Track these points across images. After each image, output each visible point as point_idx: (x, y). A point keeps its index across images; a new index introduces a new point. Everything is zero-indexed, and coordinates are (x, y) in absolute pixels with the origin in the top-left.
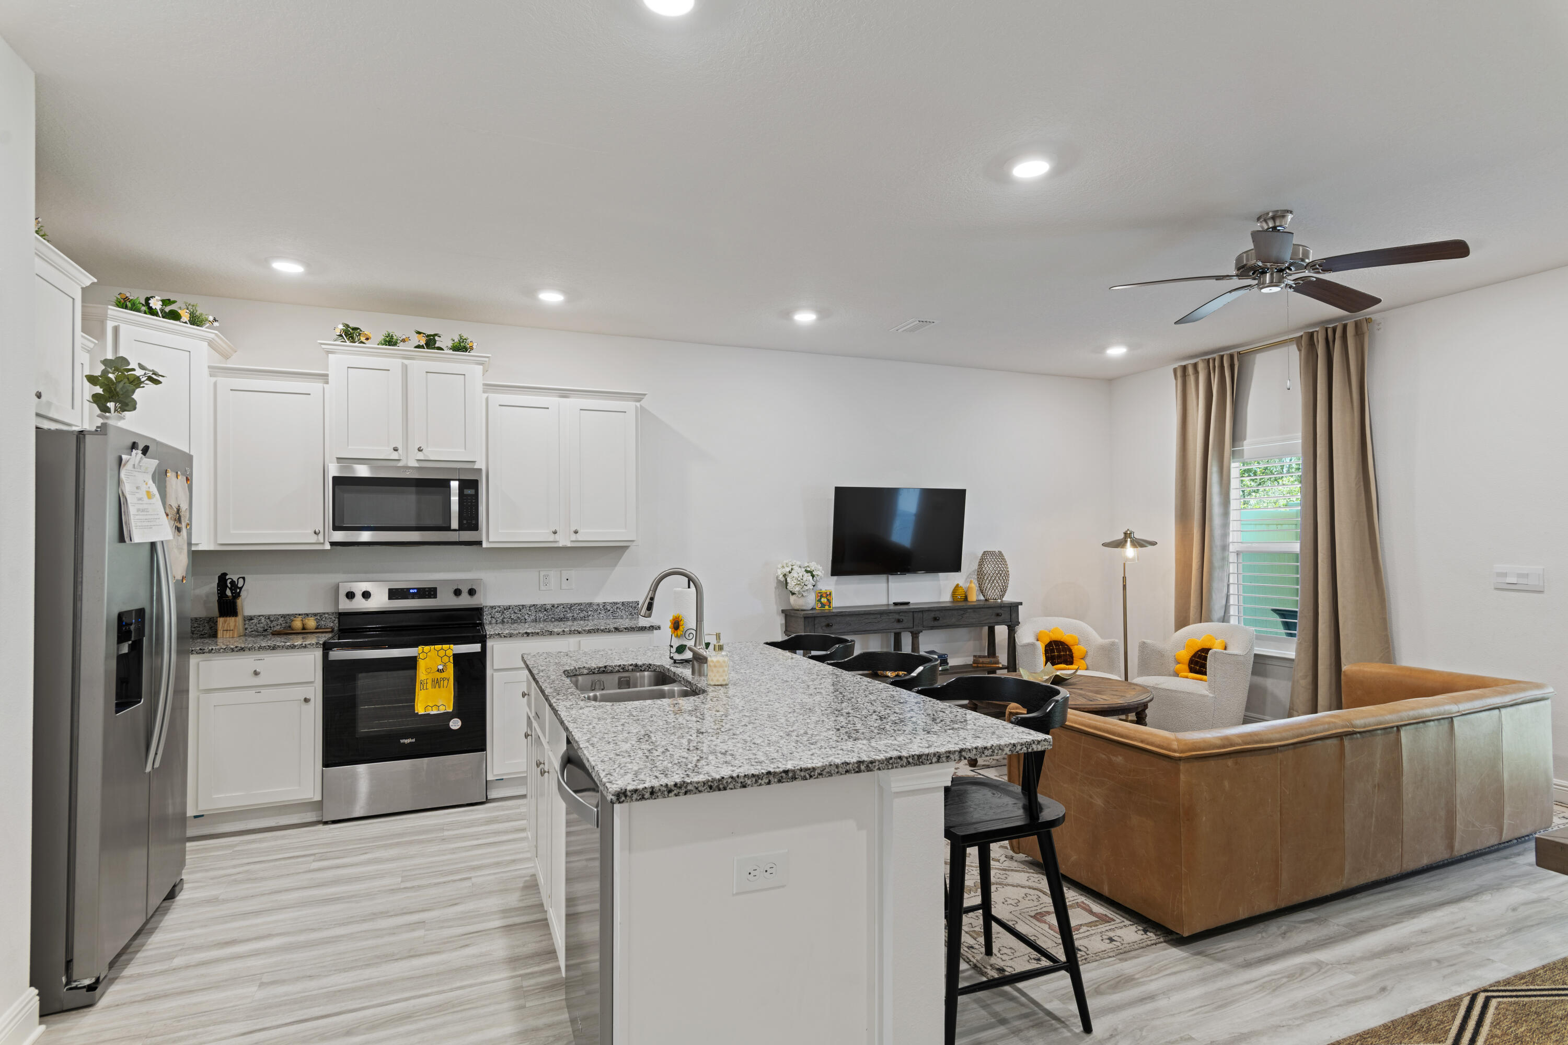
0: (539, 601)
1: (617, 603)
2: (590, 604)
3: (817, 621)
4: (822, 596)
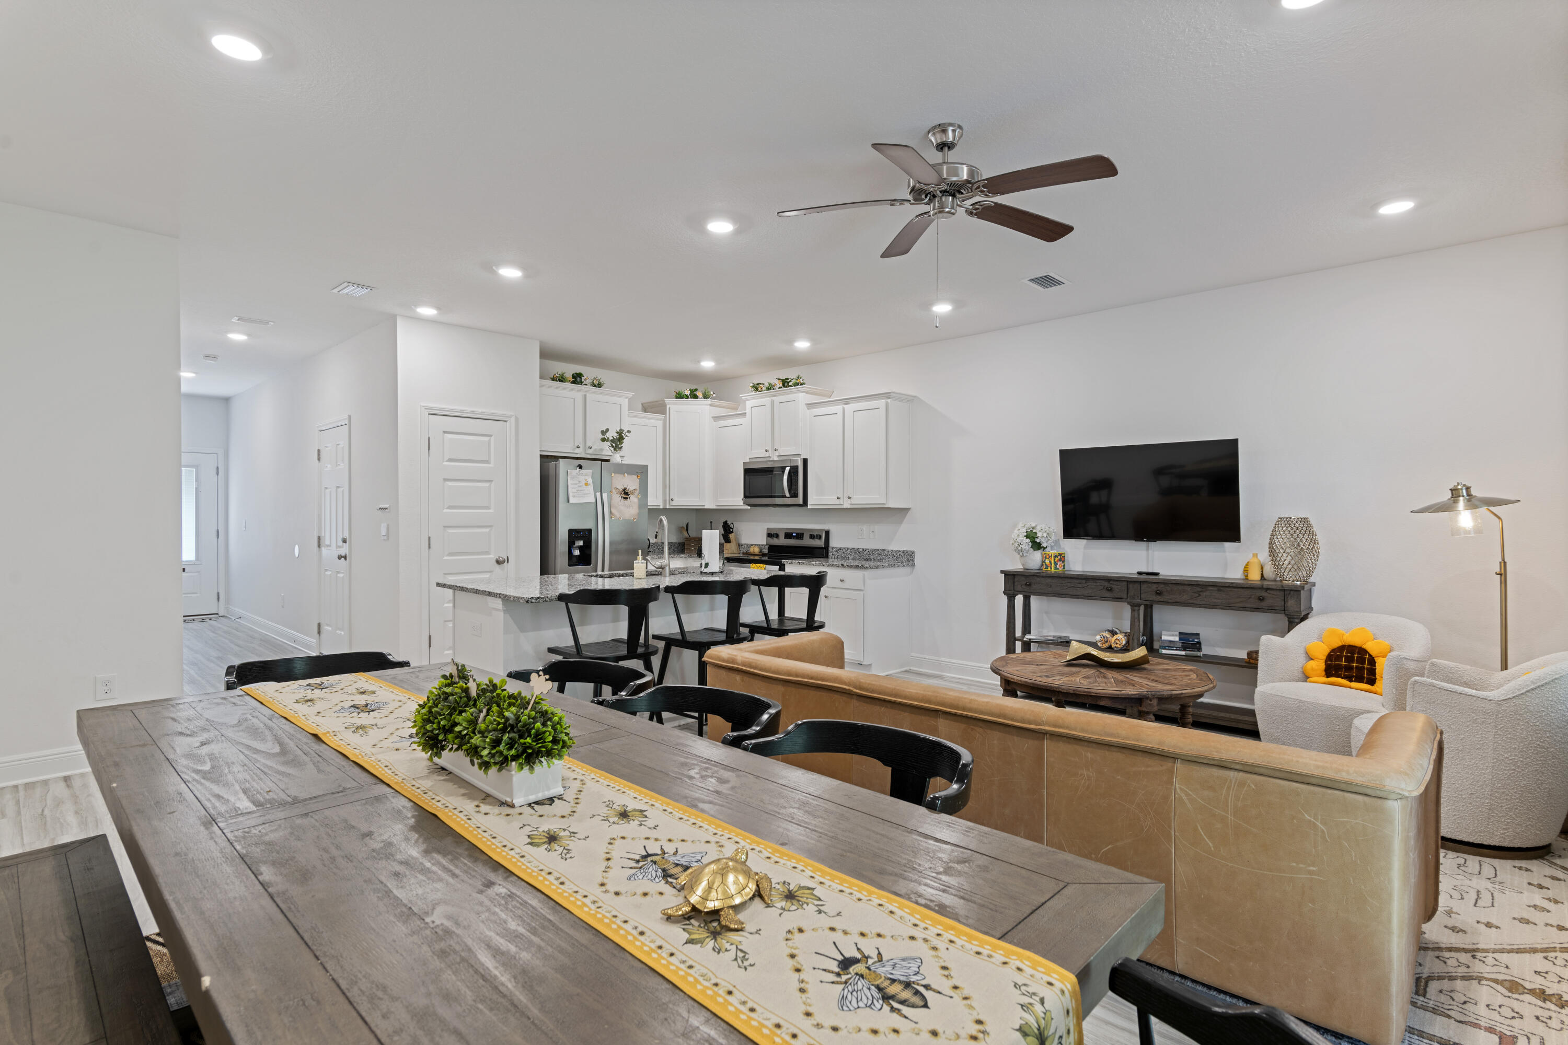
0: (856, 546)
1: (899, 551)
2: (884, 550)
3: (1016, 579)
4: (1046, 558)
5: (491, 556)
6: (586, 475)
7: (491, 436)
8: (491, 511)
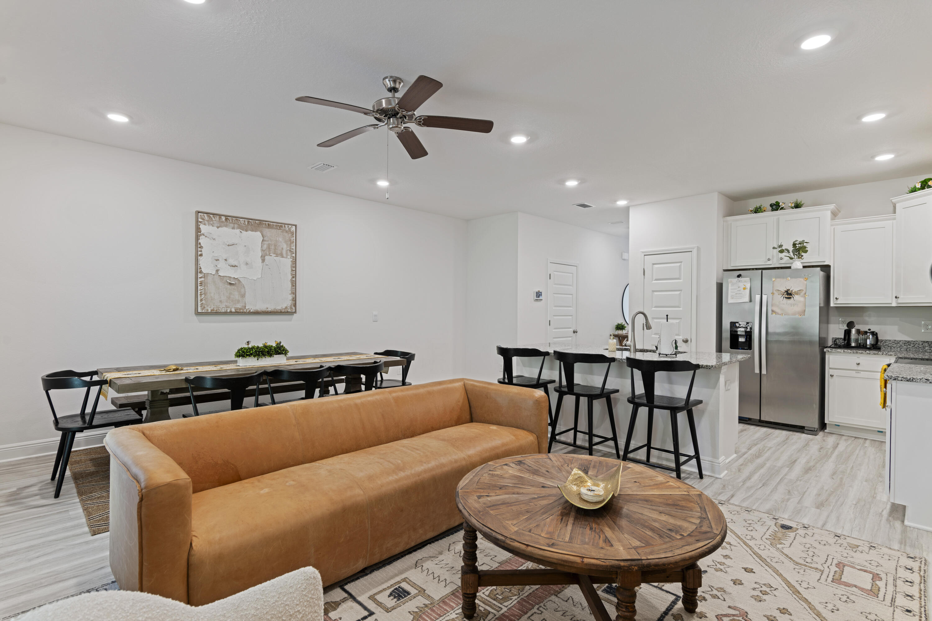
5: (681, 337)
6: (745, 282)
7: (681, 262)
8: (681, 309)
